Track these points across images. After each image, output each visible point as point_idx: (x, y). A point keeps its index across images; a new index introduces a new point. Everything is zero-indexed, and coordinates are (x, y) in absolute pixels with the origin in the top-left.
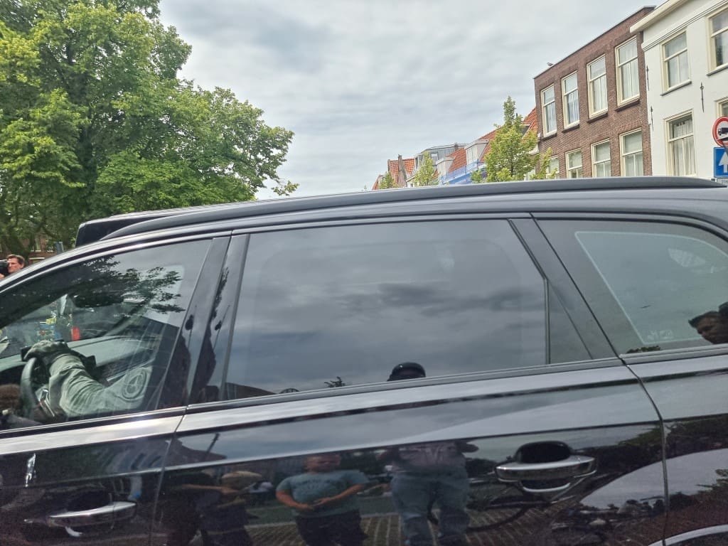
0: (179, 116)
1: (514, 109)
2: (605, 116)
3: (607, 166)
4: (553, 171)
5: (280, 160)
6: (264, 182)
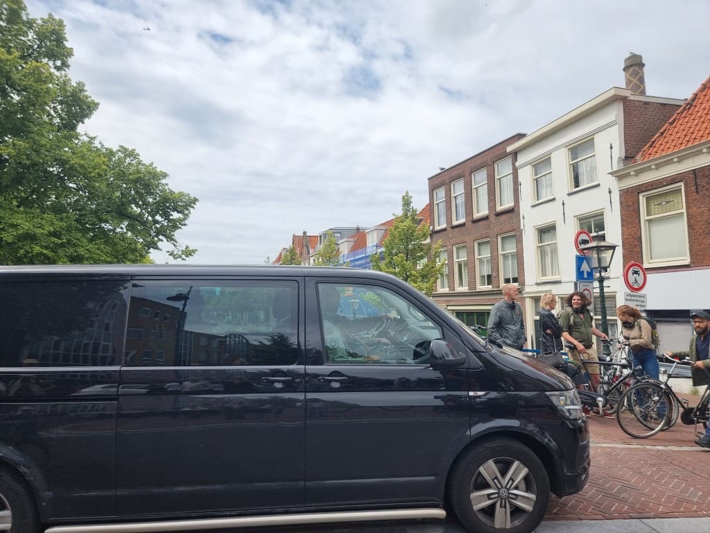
0: (72, 168)
1: (411, 202)
2: (486, 218)
3: (487, 261)
4: (442, 260)
5: (180, 224)
6: (159, 244)
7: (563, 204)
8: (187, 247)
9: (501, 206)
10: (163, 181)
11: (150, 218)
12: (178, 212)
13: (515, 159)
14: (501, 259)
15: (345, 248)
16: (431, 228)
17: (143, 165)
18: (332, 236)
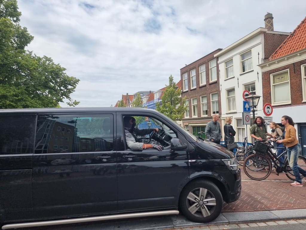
0: (22, 66)
1: (173, 80)
2: (205, 86)
3: (206, 105)
4: (186, 104)
5: (72, 90)
6: (63, 100)
7: (238, 79)
8: (75, 101)
9: (211, 80)
10: (64, 72)
11: (58, 88)
12: (71, 86)
13: (218, 60)
14: (211, 104)
15: (145, 100)
16: (182, 91)
17: (55, 65)
18: (139, 95)
